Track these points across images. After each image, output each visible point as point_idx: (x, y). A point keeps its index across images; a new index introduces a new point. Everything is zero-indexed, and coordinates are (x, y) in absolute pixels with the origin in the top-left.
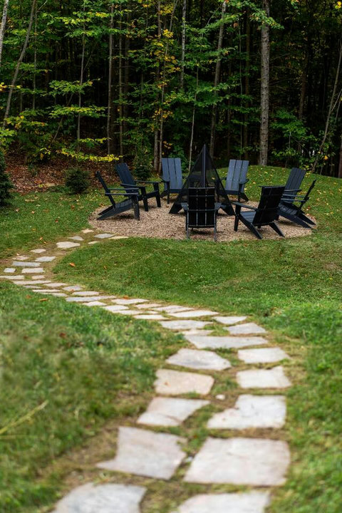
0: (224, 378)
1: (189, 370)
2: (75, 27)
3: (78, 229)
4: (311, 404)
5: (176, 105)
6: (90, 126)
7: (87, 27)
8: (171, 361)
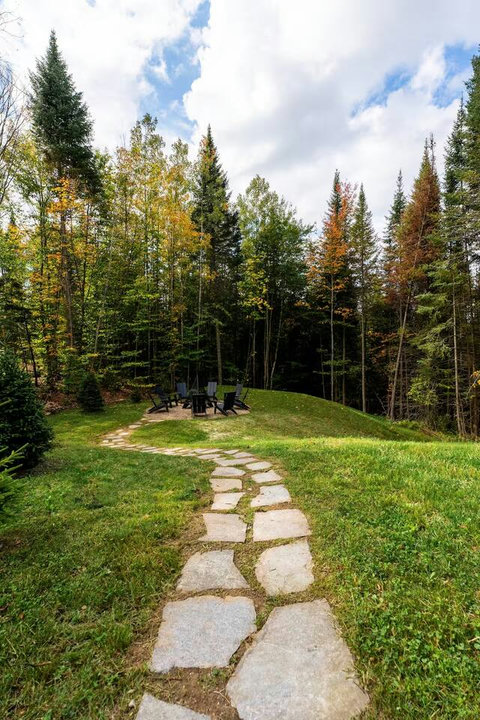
0: (246, 479)
1: (226, 478)
2: (133, 327)
3: (138, 419)
4: (301, 486)
5: (180, 361)
6: (140, 371)
7: (139, 326)
8: (213, 474)
